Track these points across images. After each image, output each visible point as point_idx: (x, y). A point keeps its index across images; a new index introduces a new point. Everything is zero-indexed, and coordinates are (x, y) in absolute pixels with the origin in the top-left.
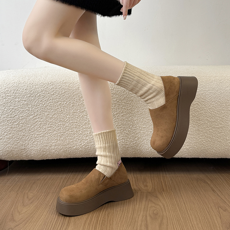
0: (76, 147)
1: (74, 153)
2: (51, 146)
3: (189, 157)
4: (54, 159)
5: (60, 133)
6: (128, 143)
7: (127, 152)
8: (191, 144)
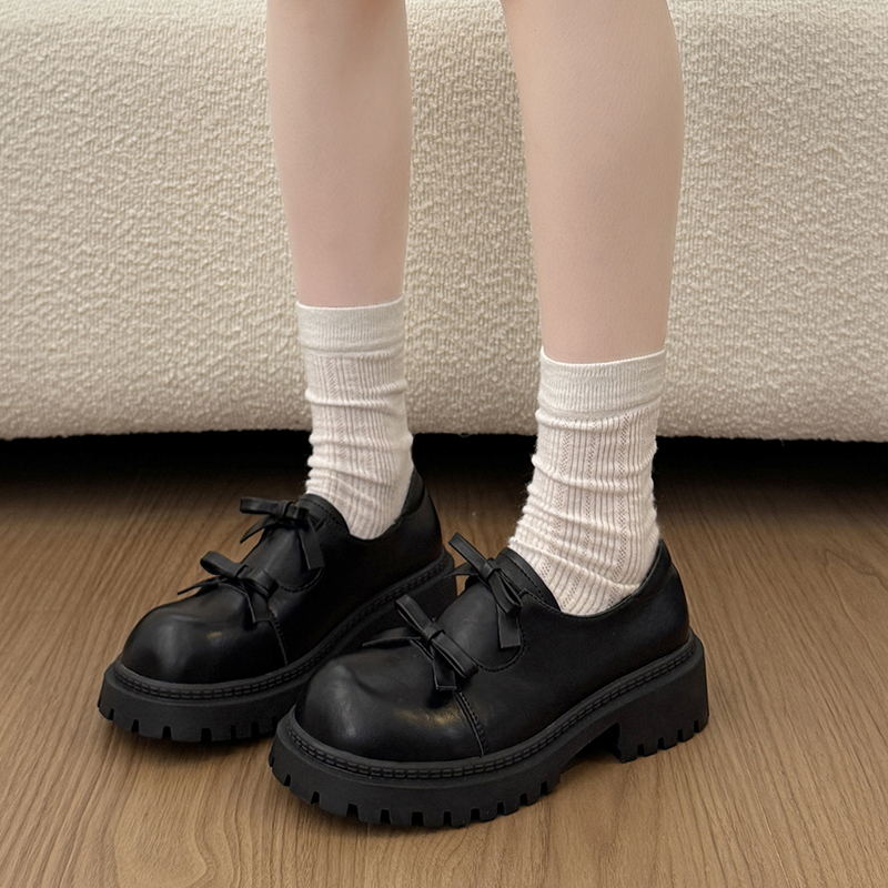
0: (175, 377)
1: (166, 409)
2: (43, 367)
3: (783, 435)
4: (59, 438)
5: (87, 299)
6: (455, 358)
7: (448, 403)
8: (794, 366)
